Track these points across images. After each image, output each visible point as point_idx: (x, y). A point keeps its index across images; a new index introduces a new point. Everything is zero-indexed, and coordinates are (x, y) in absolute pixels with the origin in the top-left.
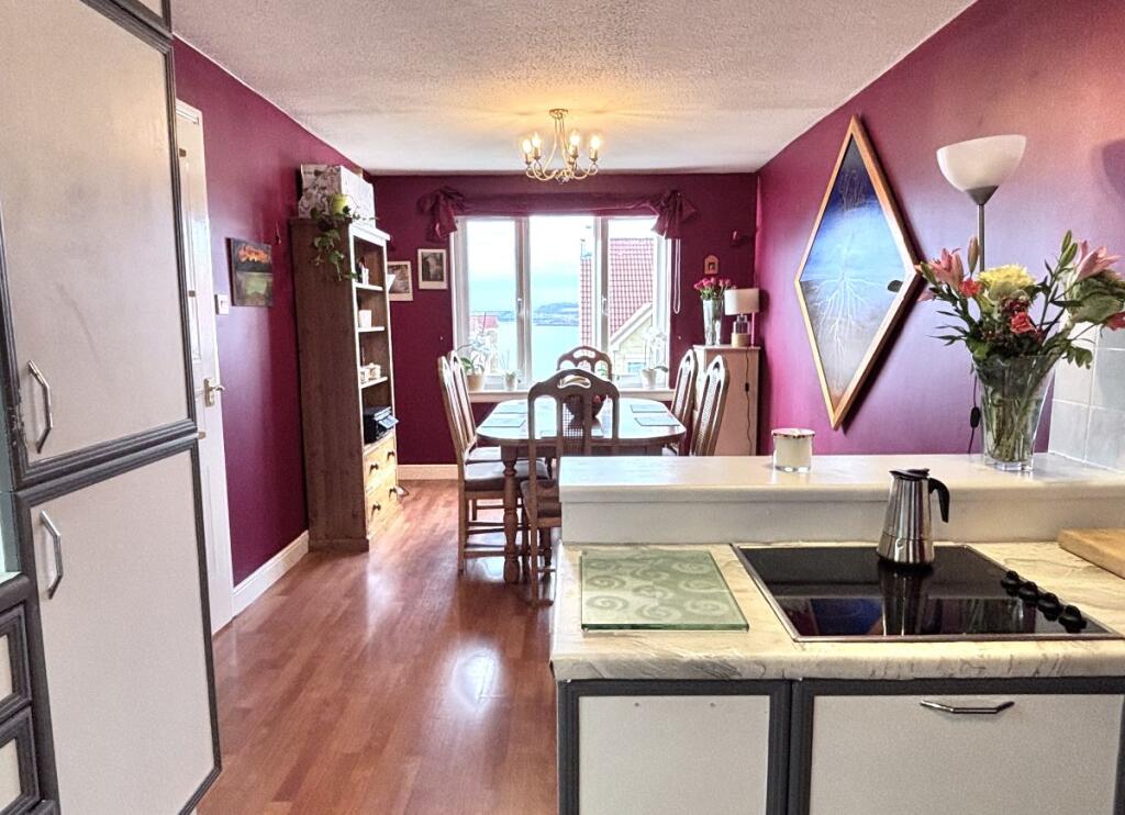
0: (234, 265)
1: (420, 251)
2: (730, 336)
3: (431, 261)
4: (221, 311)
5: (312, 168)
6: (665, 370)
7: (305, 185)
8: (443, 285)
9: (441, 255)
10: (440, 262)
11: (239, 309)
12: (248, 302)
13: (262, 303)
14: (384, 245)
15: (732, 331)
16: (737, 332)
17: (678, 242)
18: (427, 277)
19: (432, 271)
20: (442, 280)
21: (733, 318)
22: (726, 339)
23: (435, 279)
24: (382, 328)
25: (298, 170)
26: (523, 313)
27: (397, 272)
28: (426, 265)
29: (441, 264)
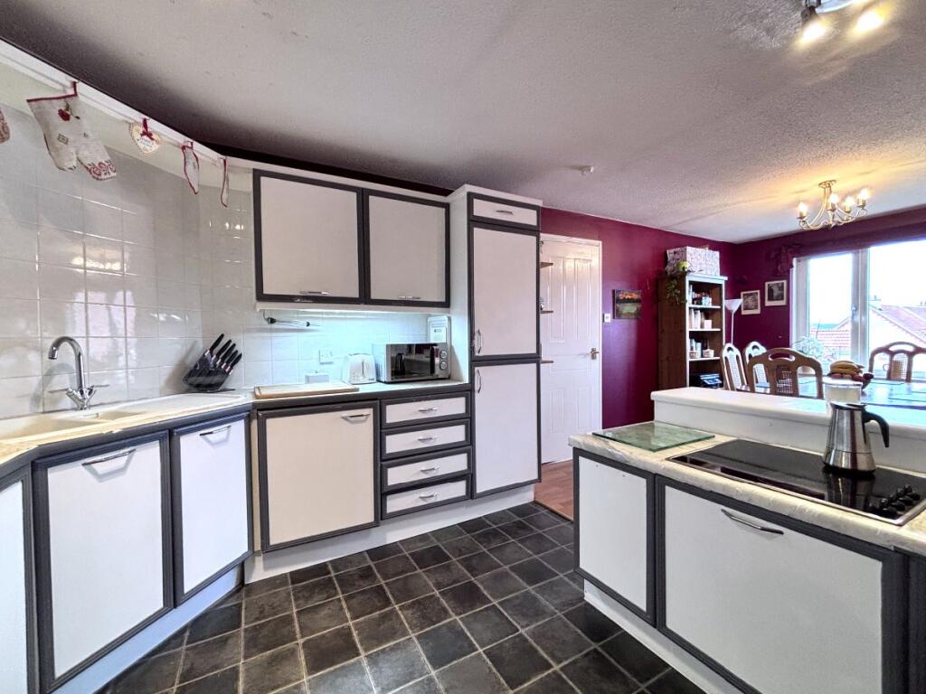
0: (616, 301)
1: (767, 284)
3: (775, 288)
4: (606, 321)
5: (672, 251)
7: (669, 259)
8: (782, 303)
9: (783, 284)
10: (781, 288)
11: (617, 321)
12: (623, 316)
13: (633, 317)
14: (723, 283)
18: (771, 298)
19: (775, 294)
20: (782, 299)
23: (777, 300)
24: (719, 330)
25: (666, 253)
26: (857, 319)
27: (750, 298)
28: (771, 291)
29: (783, 289)
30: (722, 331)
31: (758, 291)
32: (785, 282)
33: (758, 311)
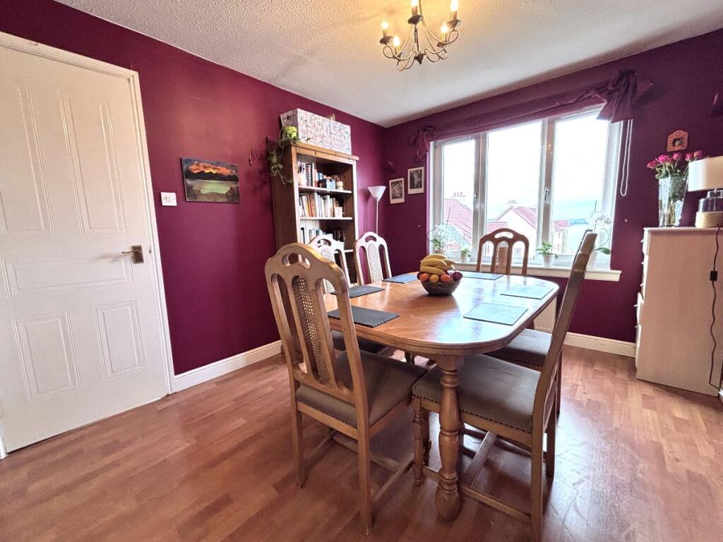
0: (185, 175)
1: (409, 170)
2: (695, 215)
3: (415, 176)
4: (165, 203)
5: (286, 115)
6: (606, 252)
9: (421, 171)
10: (420, 176)
12: (203, 198)
13: (224, 200)
14: (353, 163)
15: (697, 209)
16: (705, 209)
17: (631, 123)
18: (412, 187)
19: (416, 182)
20: (421, 187)
21: (702, 194)
22: (689, 219)
23: (417, 187)
24: (351, 218)
25: (280, 118)
26: (478, 206)
27: (397, 186)
28: (412, 178)
29: (421, 177)
30: (353, 220)
31: (402, 179)
32: (422, 168)
33: (402, 200)
